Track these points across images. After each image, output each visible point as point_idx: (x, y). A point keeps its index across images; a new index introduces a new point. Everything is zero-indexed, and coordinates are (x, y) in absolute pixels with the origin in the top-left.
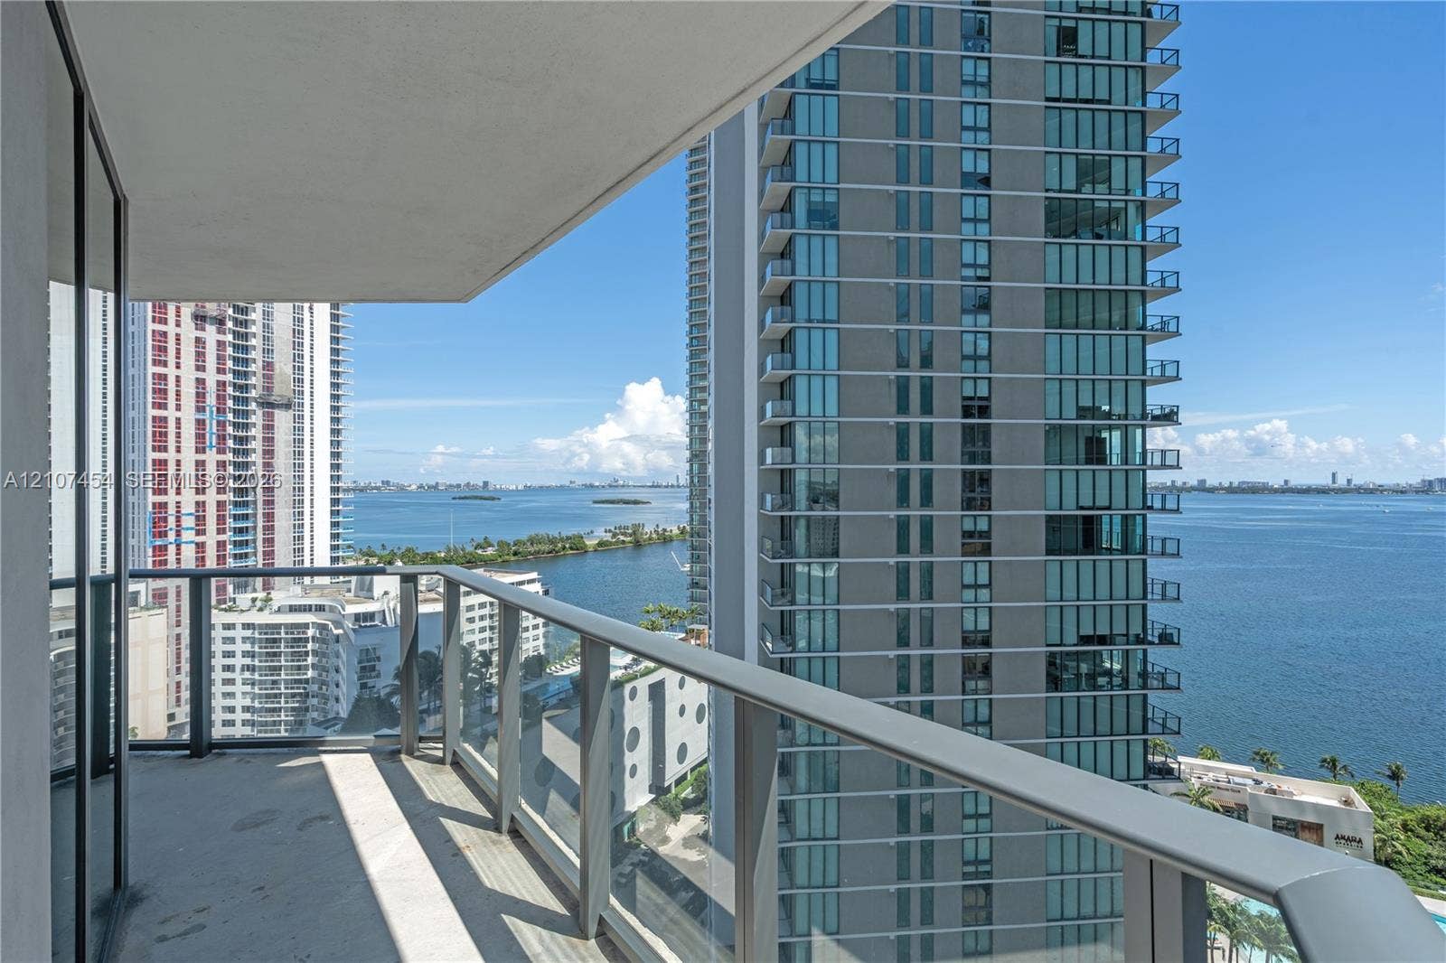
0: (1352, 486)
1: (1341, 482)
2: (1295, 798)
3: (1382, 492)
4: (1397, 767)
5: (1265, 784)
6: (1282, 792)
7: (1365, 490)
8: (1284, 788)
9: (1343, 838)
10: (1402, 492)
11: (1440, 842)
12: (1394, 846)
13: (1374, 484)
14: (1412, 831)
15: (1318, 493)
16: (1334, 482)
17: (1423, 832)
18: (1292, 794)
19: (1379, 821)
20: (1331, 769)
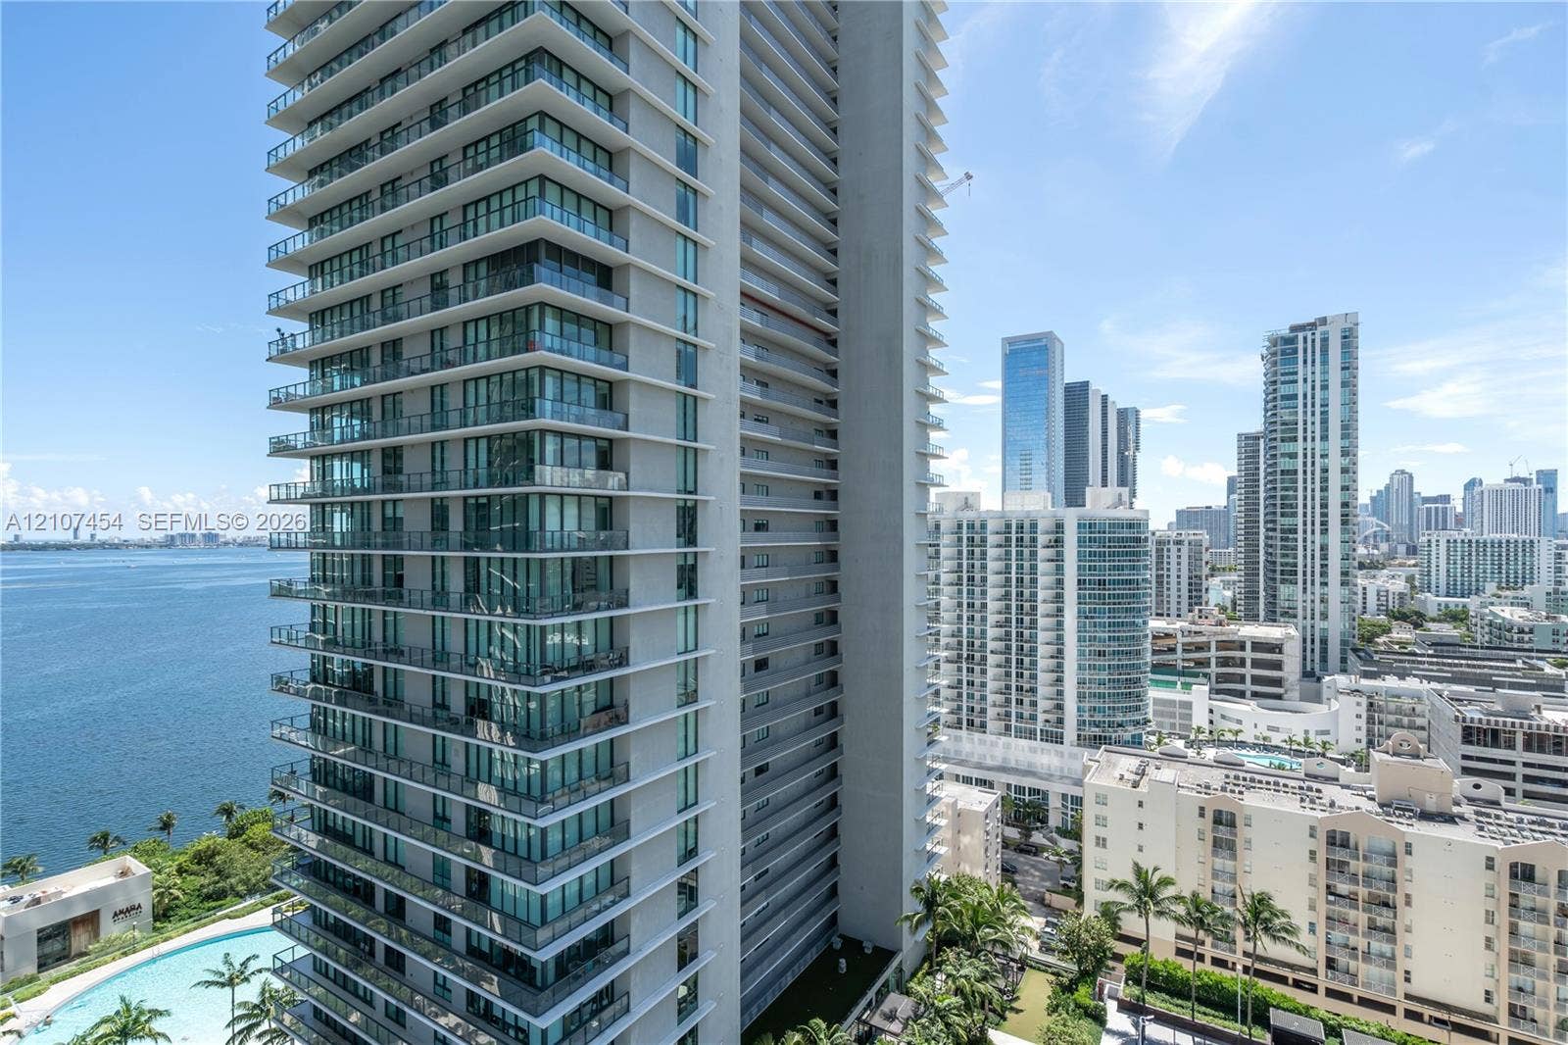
0: (96, 541)
1: (84, 536)
2: (64, 896)
3: (127, 546)
4: (169, 817)
5: (27, 898)
6: (48, 898)
7: (110, 545)
8: (51, 890)
9: (121, 912)
10: (147, 547)
11: (211, 870)
12: (171, 894)
13: (119, 539)
14: (186, 871)
15: (58, 549)
16: (76, 537)
17: (195, 867)
18: (61, 892)
19: (158, 877)
20: (102, 845)
